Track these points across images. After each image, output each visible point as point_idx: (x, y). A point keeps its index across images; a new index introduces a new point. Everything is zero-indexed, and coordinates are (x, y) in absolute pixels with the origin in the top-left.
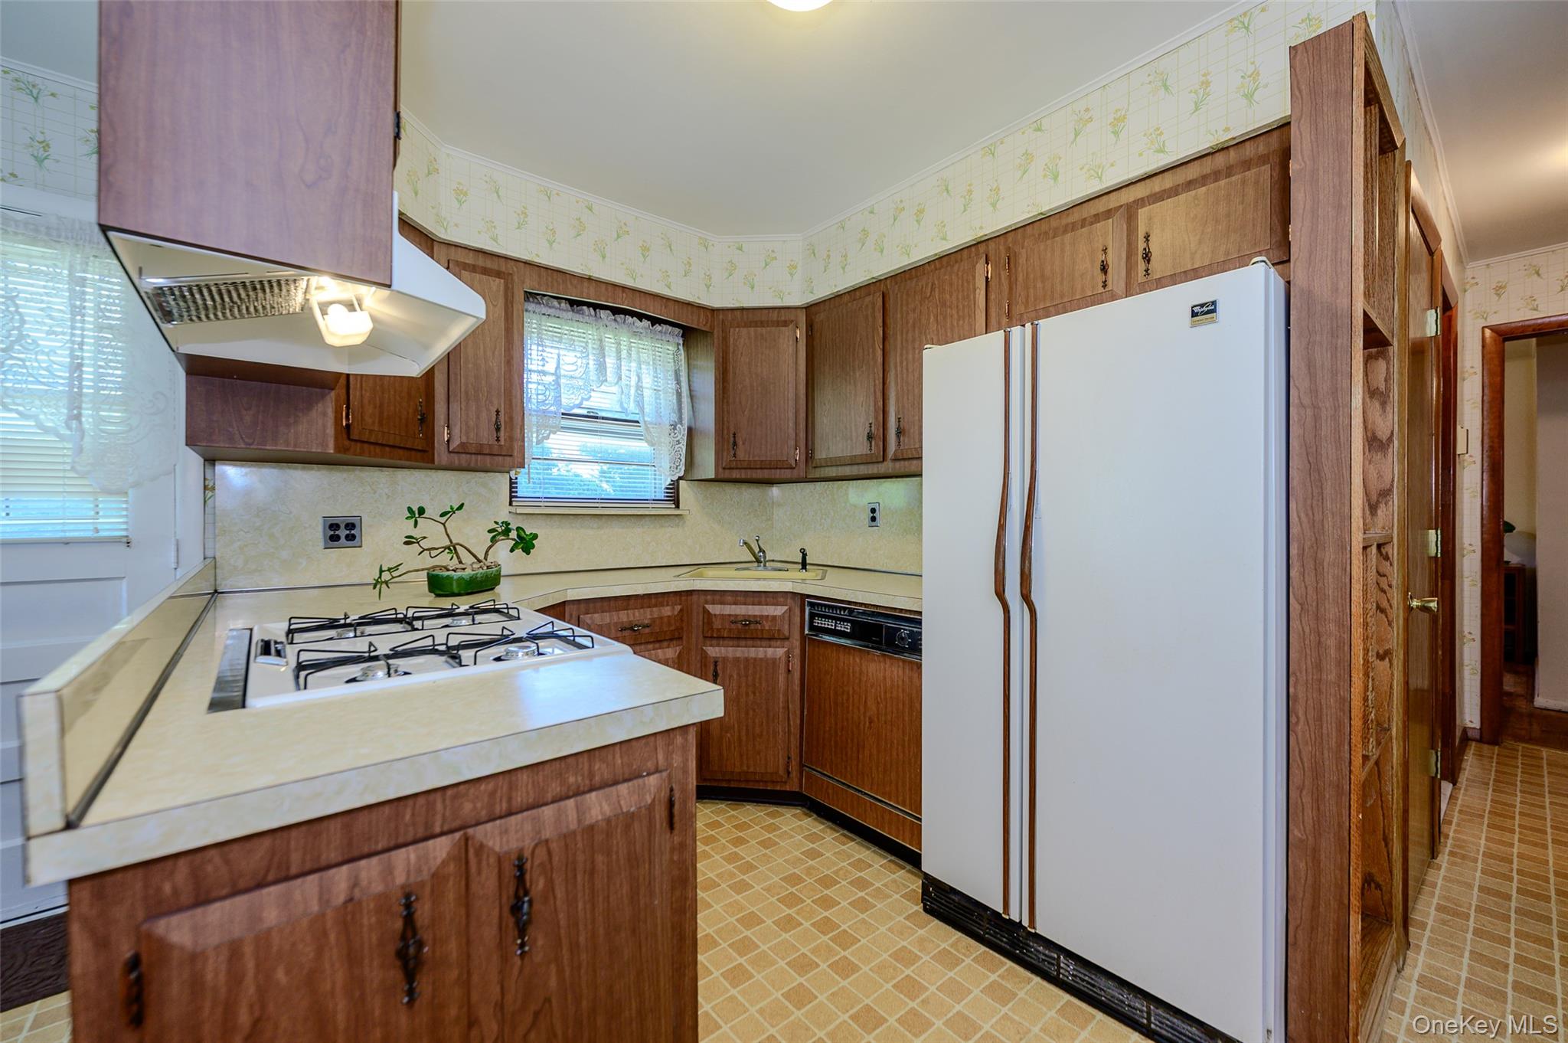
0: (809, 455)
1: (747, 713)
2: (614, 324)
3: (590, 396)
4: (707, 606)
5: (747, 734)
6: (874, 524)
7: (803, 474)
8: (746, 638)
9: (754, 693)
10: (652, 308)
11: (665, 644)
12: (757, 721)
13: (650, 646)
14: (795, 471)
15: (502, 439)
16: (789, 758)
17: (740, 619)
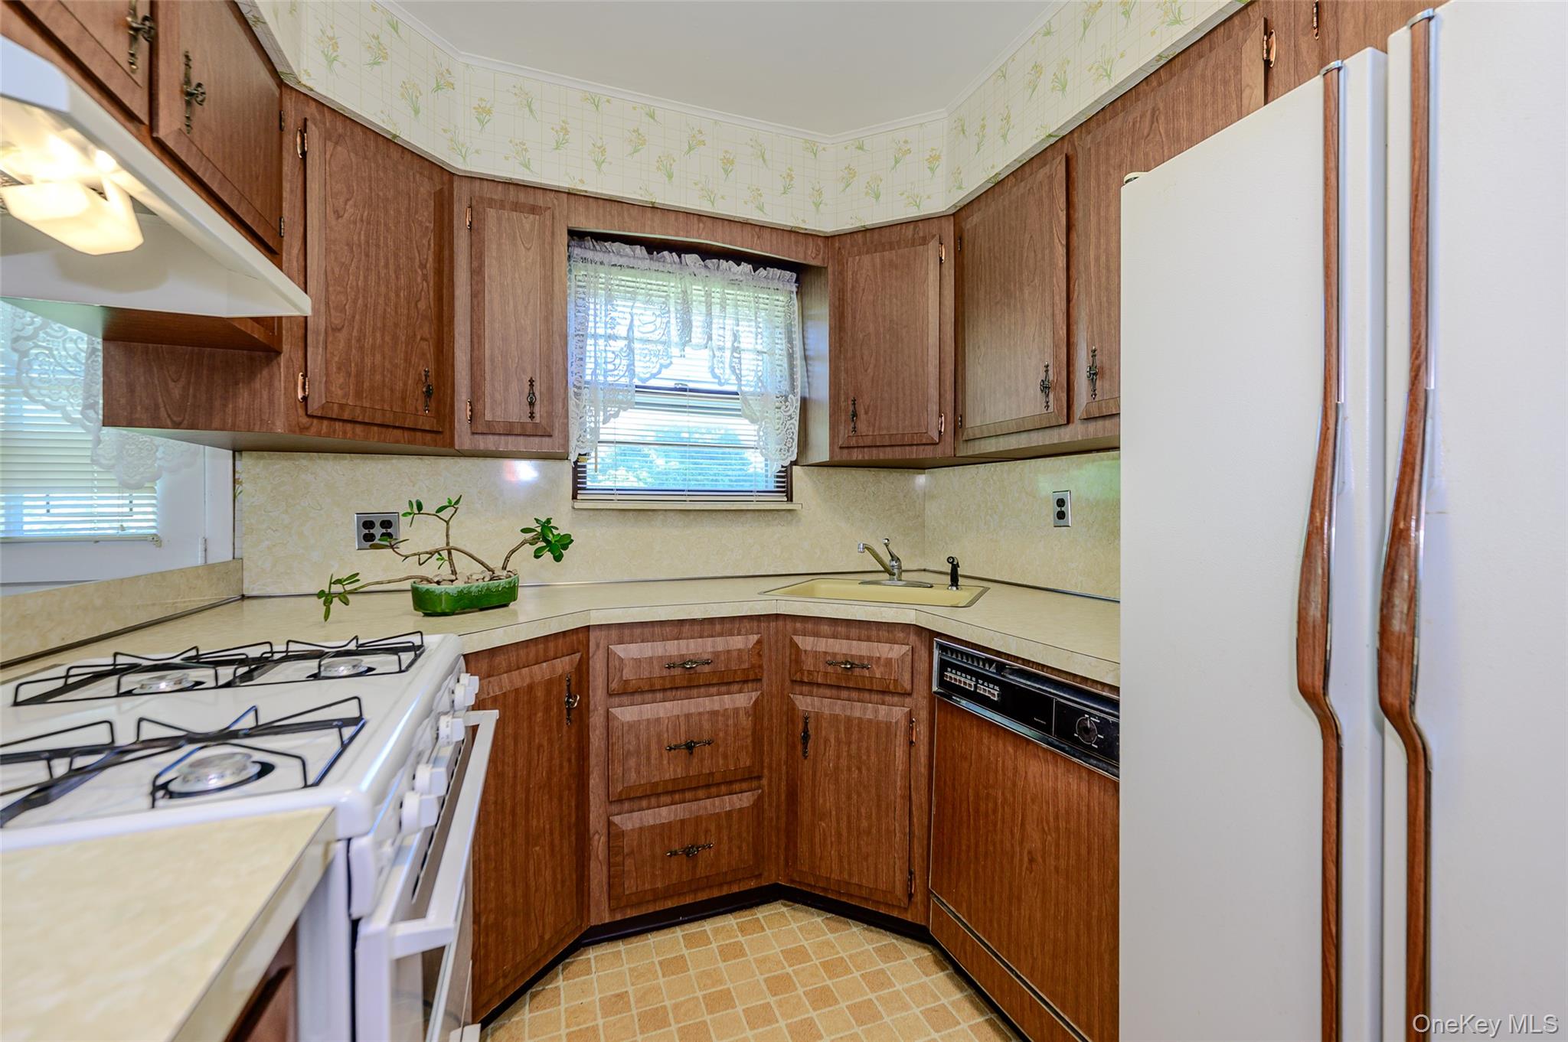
0: (959, 425)
1: (849, 798)
2: (704, 272)
3: (671, 363)
4: (795, 638)
5: (849, 828)
6: (1061, 522)
7: (949, 452)
8: (848, 688)
9: (859, 769)
10: (739, 239)
11: (736, 687)
12: (863, 811)
13: (714, 690)
14: (939, 448)
15: (537, 415)
16: (911, 873)
17: (840, 659)
